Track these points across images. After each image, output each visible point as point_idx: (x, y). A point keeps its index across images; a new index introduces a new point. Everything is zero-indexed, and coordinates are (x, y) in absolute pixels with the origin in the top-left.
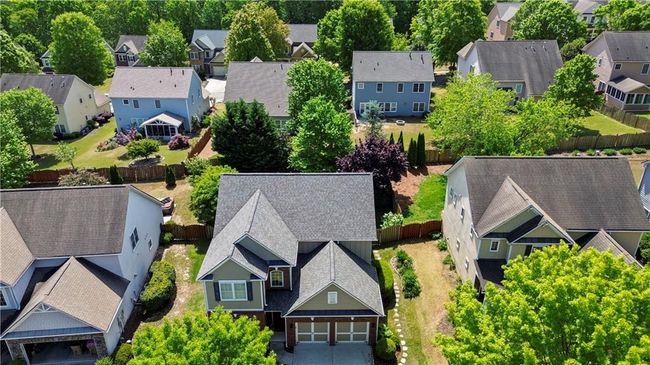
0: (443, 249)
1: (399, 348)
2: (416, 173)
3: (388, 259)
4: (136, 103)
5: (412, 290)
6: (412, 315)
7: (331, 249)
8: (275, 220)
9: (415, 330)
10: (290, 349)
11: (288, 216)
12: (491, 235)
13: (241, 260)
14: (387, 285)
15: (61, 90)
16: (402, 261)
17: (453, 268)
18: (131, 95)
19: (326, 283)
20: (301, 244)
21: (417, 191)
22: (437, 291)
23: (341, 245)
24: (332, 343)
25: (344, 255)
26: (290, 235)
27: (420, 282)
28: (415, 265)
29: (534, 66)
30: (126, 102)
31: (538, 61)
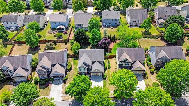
0: (116, 60)
1: (106, 77)
2: (113, 43)
3: (106, 61)
4: (55, 23)
5: (109, 67)
6: (109, 72)
7: (97, 63)
8: (88, 58)
9: (109, 74)
10: (91, 77)
11: (90, 57)
12: (120, 61)
13: (84, 65)
14: (105, 67)
15: (38, 19)
16: (109, 62)
17: (116, 64)
18: (54, 21)
19: (96, 69)
20: (92, 61)
21: (113, 47)
22: (113, 68)
23: (98, 62)
24: (97, 76)
25: (99, 63)
26: (90, 60)
27: (111, 66)
28: (110, 63)
29: (141, 16)
30: (53, 22)
31: (142, 15)
